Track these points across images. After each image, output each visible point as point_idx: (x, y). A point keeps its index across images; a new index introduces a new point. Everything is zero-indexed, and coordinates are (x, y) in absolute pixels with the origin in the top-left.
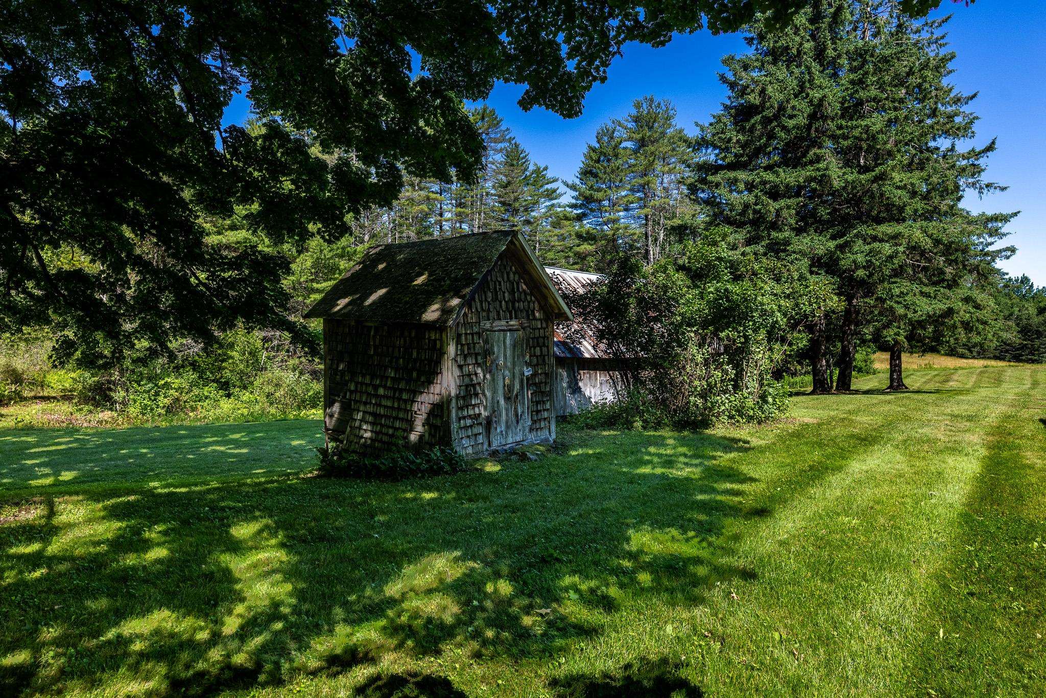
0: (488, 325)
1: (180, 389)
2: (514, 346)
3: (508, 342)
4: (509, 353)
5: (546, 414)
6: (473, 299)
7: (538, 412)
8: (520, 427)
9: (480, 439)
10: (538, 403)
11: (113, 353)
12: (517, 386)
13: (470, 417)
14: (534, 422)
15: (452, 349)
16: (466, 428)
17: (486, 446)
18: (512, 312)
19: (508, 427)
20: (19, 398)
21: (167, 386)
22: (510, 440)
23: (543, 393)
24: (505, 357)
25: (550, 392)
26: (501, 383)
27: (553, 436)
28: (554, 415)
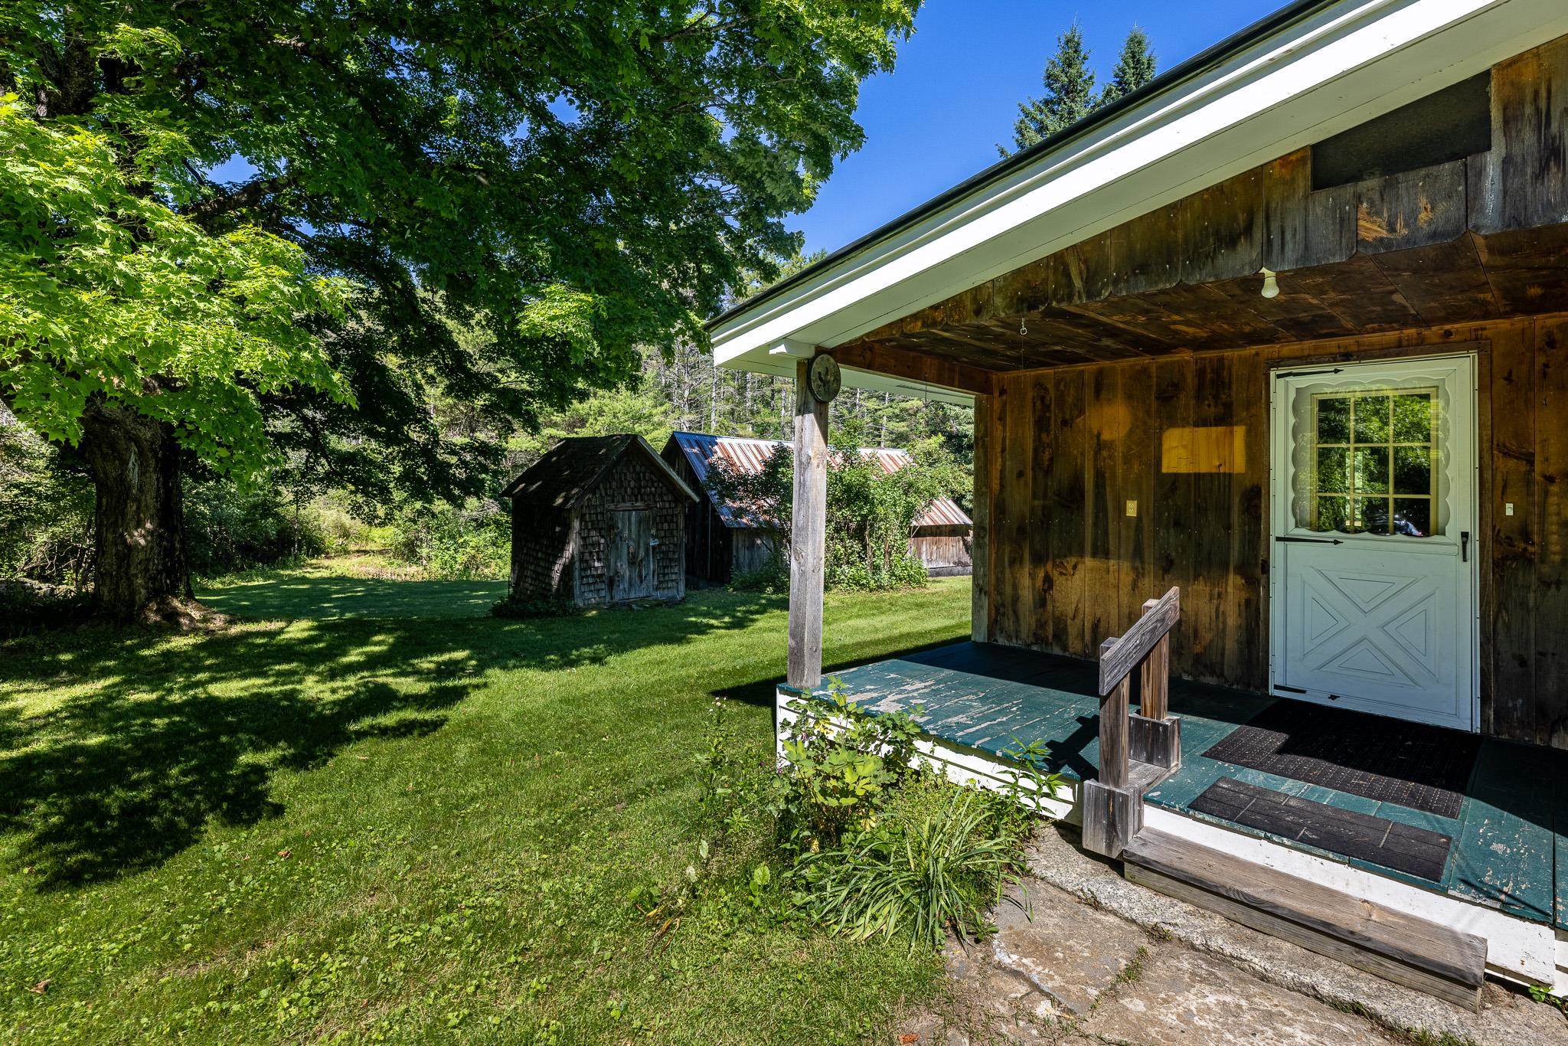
0: (612, 507)
1: (477, 548)
2: (639, 522)
3: (633, 519)
4: (633, 528)
5: (674, 577)
6: (598, 487)
7: (664, 575)
8: (644, 585)
9: (603, 593)
10: (664, 567)
11: (387, 514)
12: (642, 553)
13: (593, 576)
14: (660, 582)
15: (576, 524)
16: (589, 584)
17: (608, 599)
18: (637, 495)
19: (631, 585)
20: (345, 552)
21: (465, 544)
22: (633, 595)
23: (671, 560)
24: (630, 530)
25: (679, 559)
26: (625, 551)
27: (682, 594)
28: (683, 577)
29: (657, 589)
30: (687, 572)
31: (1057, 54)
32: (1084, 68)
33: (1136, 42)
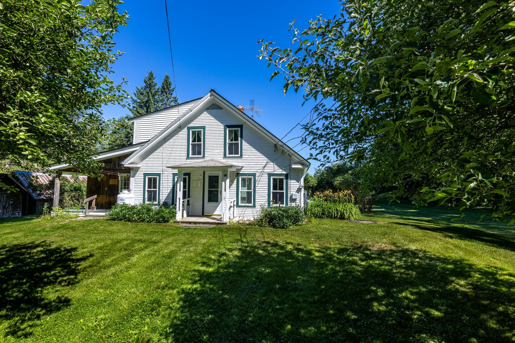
5: (18, 212)
7: (15, 211)
8: (8, 214)
10: (15, 209)
14: (13, 213)
19: (3, 214)
23: (17, 207)
24: (3, 199)
25: (20, 207)
26: (2, 205)
27: (20, 216)
28: (21, 211)
29: (12, 215)
30: (22, 211)
31: (147, 75)
32: (154, 81)
33: (167, 77)
